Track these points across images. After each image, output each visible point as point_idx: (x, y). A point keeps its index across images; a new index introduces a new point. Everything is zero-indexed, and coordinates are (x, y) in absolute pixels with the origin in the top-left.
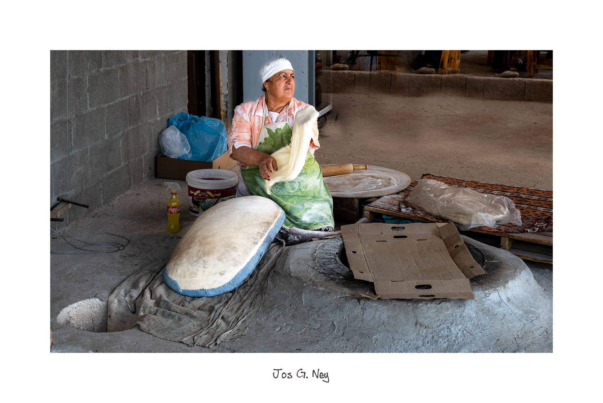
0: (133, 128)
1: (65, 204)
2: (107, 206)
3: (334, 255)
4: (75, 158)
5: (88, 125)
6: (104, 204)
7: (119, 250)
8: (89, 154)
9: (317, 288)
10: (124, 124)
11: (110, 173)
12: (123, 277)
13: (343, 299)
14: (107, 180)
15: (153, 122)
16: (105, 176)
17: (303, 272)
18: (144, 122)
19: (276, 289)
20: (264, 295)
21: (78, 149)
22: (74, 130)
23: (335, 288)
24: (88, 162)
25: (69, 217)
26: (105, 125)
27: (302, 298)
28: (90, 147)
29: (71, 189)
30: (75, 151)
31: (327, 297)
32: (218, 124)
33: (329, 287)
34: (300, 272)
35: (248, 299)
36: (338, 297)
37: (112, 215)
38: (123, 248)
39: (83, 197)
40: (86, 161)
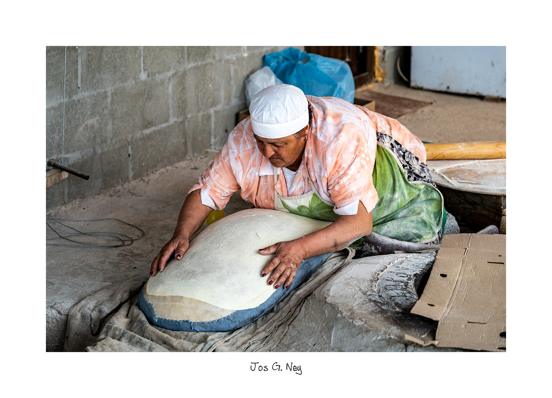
0: (195, 67)
1: (57, 172)
2: (139, 181)
3: (409, 276)
4: (83, 105)
5: (108, 56)
6: (135, 178)
7: (123, 245)
8: (109, 100)
9: (353, 321)
10: (177, 59)
11: (148, 131)
12: (107, 283)
13: (384, 341)
14: (142, 143)
15: (235, 59)
16: (138, 135)
17: (346, 297)
18: (217, 59)
19: (305, 319)
20: (287, 327)
21: (90, 92)
22: (83, 62)
23: (379, 325)
24: (106, 112)
25: (69, 192)
26: (142, 58)
27: (331, 334)
28: (111, 90)
29: (75, 151)
30: (83, 93)
31: (364, 337)
32: (338, 68)
33: (371, 323)
34: (341, 296)
35: (264, 330)
36: (379, 338)
37: (139, 195)
38: (129, 242)
39: (95, 164)
40: (103, 111)
